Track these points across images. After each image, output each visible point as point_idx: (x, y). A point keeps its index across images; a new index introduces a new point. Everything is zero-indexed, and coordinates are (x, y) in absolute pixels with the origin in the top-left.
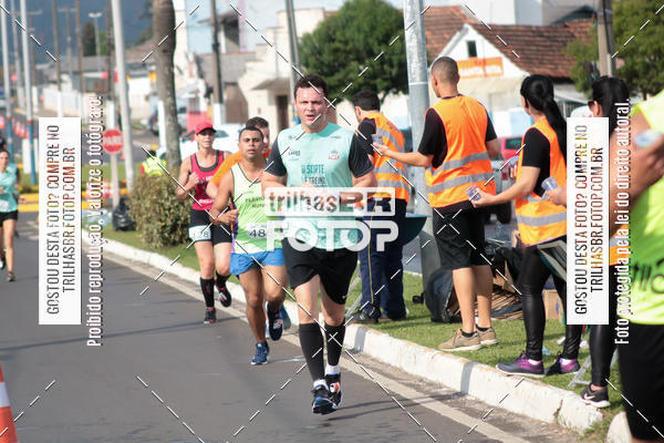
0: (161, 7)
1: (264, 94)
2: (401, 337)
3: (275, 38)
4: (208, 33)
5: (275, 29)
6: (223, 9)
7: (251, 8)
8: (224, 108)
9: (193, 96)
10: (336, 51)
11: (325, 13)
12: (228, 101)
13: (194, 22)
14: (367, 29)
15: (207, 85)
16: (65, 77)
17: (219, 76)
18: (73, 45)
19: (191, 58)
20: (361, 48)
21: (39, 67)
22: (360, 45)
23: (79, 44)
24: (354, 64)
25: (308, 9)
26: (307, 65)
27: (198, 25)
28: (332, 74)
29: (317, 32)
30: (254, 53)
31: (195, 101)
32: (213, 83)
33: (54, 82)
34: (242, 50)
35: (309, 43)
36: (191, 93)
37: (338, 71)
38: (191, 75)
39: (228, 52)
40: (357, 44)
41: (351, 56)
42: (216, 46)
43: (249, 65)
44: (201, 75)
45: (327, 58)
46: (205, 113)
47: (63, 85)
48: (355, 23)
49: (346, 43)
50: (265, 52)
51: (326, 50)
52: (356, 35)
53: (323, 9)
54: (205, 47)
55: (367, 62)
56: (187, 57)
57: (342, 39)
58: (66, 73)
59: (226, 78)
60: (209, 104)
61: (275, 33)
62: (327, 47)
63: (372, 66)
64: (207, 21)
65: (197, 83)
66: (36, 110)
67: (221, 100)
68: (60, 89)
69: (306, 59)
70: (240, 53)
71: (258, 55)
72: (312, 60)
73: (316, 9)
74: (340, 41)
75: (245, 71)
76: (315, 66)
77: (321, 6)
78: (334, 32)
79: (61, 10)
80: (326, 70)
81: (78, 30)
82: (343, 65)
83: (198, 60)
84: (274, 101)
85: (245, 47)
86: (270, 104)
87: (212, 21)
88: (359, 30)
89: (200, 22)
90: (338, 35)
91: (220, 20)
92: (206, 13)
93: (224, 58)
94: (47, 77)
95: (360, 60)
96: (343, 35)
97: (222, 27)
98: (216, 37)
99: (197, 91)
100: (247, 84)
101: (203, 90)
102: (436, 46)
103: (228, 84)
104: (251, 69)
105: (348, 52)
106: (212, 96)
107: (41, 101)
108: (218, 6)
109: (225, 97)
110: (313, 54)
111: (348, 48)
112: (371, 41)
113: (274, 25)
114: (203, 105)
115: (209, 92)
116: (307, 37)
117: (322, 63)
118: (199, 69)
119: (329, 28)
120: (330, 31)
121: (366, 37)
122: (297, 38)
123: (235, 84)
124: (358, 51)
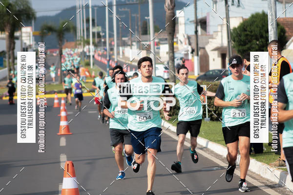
0: (169, 15)
1: (216, 52)
2: (261, 161)
3: (222, 29)
4: (193, 27)
5: (222, 25)
6: (200, 16)
7: (212, 16)
8: (199, 58)
9: (186, 53)
10: (247, 35)
11: (243, 19)
12: (201, 55)
13: (188, 22)
14: (261, 26)
15: (192, 48)
16: (134, 43)
17: (197, 44)
18: (138, 30)
19: (186, 37)
20: (258, 34)
21: (124, 39)
22: (257, 33)
23: (140, 30)
24: (254, 41)
25: (236, 17)
26: (234, 41)
27: (189, 23)
28: (245, 45)
29: (239, 27)
30: (212, 35)
31: (187, 55)
32: (195, 47)
33: (129, 45)
34: (208, 34)
35: (236, 32)
36: (185, 51)
37: (248, 44)
38: (186, 44)
39: (202, 35)
40: (256, 33)
41: (253, 38)
42: (196, 32)
43: (210, 40)
44: (190, 44)
45: (243, 38)
46: (191, 60)
47: (133, 47)
48: (256, 23)
49: (251, 32)
50: (217, 35)
51: (243, 35)
52: (256, 29)
53: (242, 17)
54: (192, 32)
55: (260, 40)
56: (184, 36)
57: (250, 30)
58: (135, 41)
59: (200, 45)
60: (193, 56)
61: (222, 27)
62: (243, 34)
63: (262, 42)
64: (193, 21)
65: (188, 47)
66: (121, 57)
67: (198, 55)
68: (131, 48)
69: (234, 38)
70: (206, 35)
71: (214, 36)
72: (236, 39)
73: (239, 17)
74: (249, 31)
75: (208, 42)
76: (238, 41)
77: (242, 16)
78: (247, 28)
79: (133, 15)
80: (242, 43)
81: (139, 24)
82: (250, 42)
83: (189, 38)
84: (220, 55)
85: (209, 32)
86: (218, 57)
87: (195, 21)
88: (257, 27)
89: (190, 22)
90: (248, 29)
91: (198, 21)
92: (193, 18)
93: (199, 37)
94: (127, 43)
95: (257, 40)
96: (251, 29)
97: (199, 24)
98: (196, 28)
99: (188, 51)
100: (209, 48)
101: (190, 50)
102: (290, 34)
103: (201, 48)
104: (211, 42)
105: (252, 36)
106: (194, 53)
107: (123, 53)
108: (198, 15)
109: (199, 53)
110: (237, 36)
111: (252, 34)
112: (262, 31)
113: (221, 23)
114: (190, 57)
115: (193, 51)
116: (235, 29)
117: (241, 40)
118: (189, 41)
119: (244, 26)
120: (245, 26)
121: (260, 30)
122: (230, 30)
123: (204, 48)
124: (256, 35)
